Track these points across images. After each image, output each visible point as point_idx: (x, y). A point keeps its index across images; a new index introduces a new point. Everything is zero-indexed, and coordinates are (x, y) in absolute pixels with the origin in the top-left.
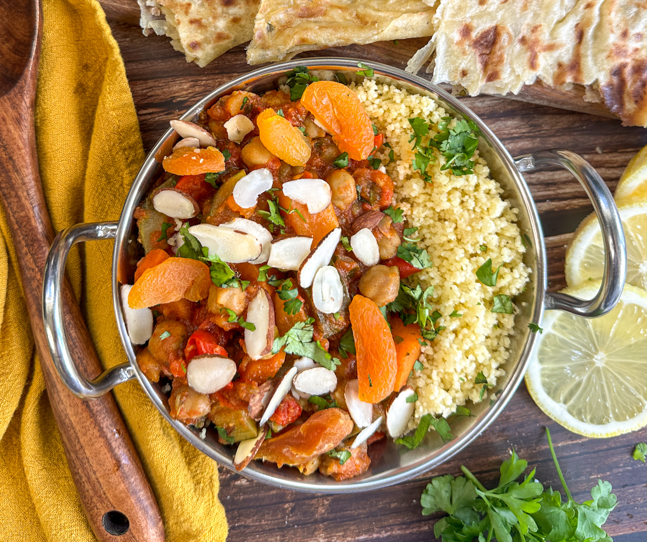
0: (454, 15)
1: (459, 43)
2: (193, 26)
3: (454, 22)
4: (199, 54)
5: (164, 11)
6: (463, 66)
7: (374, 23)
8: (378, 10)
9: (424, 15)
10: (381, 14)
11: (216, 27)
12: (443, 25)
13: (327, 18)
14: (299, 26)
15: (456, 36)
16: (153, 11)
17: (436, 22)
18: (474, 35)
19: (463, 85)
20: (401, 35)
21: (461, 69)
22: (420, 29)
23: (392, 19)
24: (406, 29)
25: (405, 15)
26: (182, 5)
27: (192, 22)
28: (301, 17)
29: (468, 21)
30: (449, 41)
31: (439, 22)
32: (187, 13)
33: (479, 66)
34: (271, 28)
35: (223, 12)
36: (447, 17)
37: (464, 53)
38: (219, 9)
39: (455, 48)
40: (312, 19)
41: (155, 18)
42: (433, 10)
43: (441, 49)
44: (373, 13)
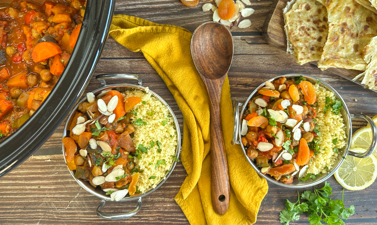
0: (372, 67)
1: (371, 74)
2: (302, 54)
3: (372, 69)
4: (302, 61)
5: (294, 48)
6: (370, 81)
7: (351, 64)
8: (353, 61)
9: (364, 65)
10: (354, 62)
11: (308, 55)
12: (369, 69)
13: (339, 60)
14: (332, 60)
15: (371, 73)
16: (291, 47)
17: (367, 67)
18: (375, 73)
19: (369, 86)
20: (357, 69)
21: (369, 81)
22: (362, 68)
23: (356, 64)
24: (359, 67)
25: (360, 64)
26: (300, 48)
27: (302, 53)
28: (333, 58)
29: (375, 69)
30: (369, 74)
31: (368, 68)
32: (301, 50)
33: (374, 82)
34: (325, 59)
35: (310, 52)
36: (370, 67)
37: (371, 77)
38: (310, 51)
39: (370, 75)
40: (335, 59)
41: (291, 49)
42: (368, 64)
43: (366, 75)
44: (351, 61)
